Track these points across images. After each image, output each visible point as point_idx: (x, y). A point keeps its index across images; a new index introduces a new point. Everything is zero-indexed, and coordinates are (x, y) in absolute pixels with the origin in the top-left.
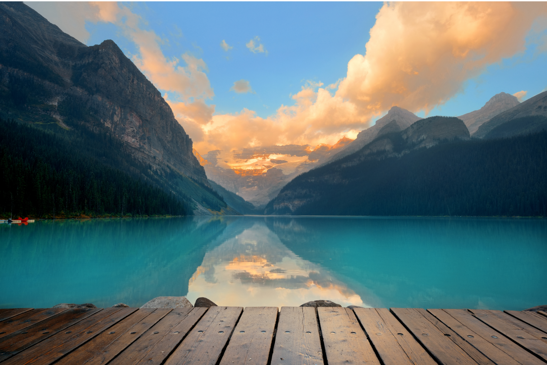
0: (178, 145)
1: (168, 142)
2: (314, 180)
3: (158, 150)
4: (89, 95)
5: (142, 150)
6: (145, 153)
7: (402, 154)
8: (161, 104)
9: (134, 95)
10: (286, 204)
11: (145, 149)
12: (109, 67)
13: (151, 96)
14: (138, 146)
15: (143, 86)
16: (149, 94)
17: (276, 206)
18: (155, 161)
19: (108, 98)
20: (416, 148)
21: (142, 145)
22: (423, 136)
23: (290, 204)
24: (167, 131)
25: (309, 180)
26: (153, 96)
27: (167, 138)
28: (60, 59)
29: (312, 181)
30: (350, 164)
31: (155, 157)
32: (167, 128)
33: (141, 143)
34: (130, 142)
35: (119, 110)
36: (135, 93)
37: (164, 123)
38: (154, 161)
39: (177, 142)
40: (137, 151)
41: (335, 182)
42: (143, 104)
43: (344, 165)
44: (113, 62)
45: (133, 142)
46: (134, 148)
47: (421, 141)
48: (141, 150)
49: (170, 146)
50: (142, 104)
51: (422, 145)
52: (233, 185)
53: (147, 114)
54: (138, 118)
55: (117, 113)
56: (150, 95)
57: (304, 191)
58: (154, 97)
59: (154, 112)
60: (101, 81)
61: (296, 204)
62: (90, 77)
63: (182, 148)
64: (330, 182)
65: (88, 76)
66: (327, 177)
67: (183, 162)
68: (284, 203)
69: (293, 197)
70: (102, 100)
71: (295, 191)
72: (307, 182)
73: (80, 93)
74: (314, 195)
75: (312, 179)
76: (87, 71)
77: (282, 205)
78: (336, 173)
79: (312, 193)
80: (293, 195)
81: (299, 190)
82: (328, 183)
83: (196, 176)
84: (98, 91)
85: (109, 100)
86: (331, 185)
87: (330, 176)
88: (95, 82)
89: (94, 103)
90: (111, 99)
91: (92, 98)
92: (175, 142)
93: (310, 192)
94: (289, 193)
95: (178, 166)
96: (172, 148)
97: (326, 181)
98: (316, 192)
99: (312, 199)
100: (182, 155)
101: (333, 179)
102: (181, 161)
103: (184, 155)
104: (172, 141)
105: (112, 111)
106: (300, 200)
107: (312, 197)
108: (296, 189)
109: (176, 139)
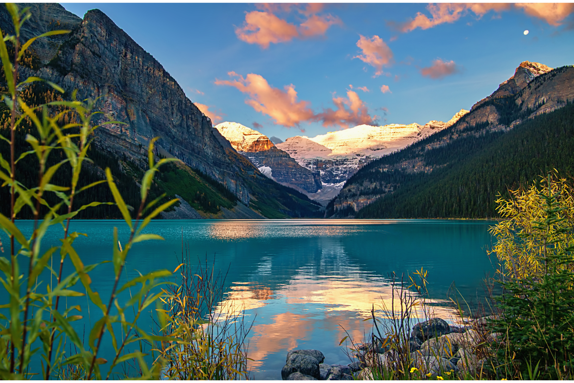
0: (191, 130)
1: (174, 126)
2: (386, 169)
3: (146, 136)
4: (61, 77)
5: (124, 137)
6: (127, 141)
7: (512, 126)
8: (164, 80)
9: (127, 71)
10: (349, 202)
11: (127, 136)
12: (91, 41)
13: (150, 72)
14: (119, 133)
15: (139, 60)
16: (147, 69)
17: (337, 207)
18: (140, 150)
19: (82, 77)
20: (532, 116)
21: (124, 131)
22: (542, 99)
23: (354, 203)
24: (172, 113)
25: (381, 170)
26: (152, 71)
27: (172, 121)
29: (384, 170)
30: (437, 145)
31: (140, 146)
32: (173, 109)
33: (123, 129)
34: (108, 128)
35: (96, 91)
36: (129, 69)
37: (168, 103)
38: (139, 150)
39: (188, 127)
40: (117, 139)
41: (415, 171)
42: (139, 82)
43: (429, 147)
44: (96, 35)
45: (112, 129)
46: (114, 136)
47: (540, 106)
48: (122, 137)
49: (178, 131)
50: (137, 81)
51: (541, 111)
53: (143, 93)
54: (120, 98)
55: (93, 94)
56: (149, 70)
57: (373, 185)
58: (154, 71)
59: (153, 90)
60: (77, 58)
61: (362, 203)
62: (66, 56)
63: (196, 132)
64: (409, 171)
65: (63, 55)
66: (406, 165)
67: (196, 151)
68: (347, 201)
69: (358, 193)
70: (75, 80)
71: (362, 185)
72: (378, 172)
73: (50, 74)
74: (387, 190)
75: (385, 168)
76: (64, 48)
77: (344, 204)
78: (417, 158)
79: (383, 187)
80: (358, 190)
81: (366, 183)
82: (406, 172)
83: (218, 168)
84: (72, 70)
85: (84, 80)
86: (409, 174)
87: (409, 163)
88: (71, 60)
89: (65, 85)
90: (86, 78)
91: (63, 79)
92: (185, 126)
93: (381, 185)
94: (354, 188)
95: (187, 156)
96: (180, 134)
97: (404, 169)
98: (389, 185)
99: (383, 195)
100: (195, 142)
101: (414, 167)
102: (193, 150)
103: (198, 142)
104: (181, 125)
105: (86, 92)
106: (368, 197)
107: (385, 192)
108: (363, 182)
109: (187, 123)
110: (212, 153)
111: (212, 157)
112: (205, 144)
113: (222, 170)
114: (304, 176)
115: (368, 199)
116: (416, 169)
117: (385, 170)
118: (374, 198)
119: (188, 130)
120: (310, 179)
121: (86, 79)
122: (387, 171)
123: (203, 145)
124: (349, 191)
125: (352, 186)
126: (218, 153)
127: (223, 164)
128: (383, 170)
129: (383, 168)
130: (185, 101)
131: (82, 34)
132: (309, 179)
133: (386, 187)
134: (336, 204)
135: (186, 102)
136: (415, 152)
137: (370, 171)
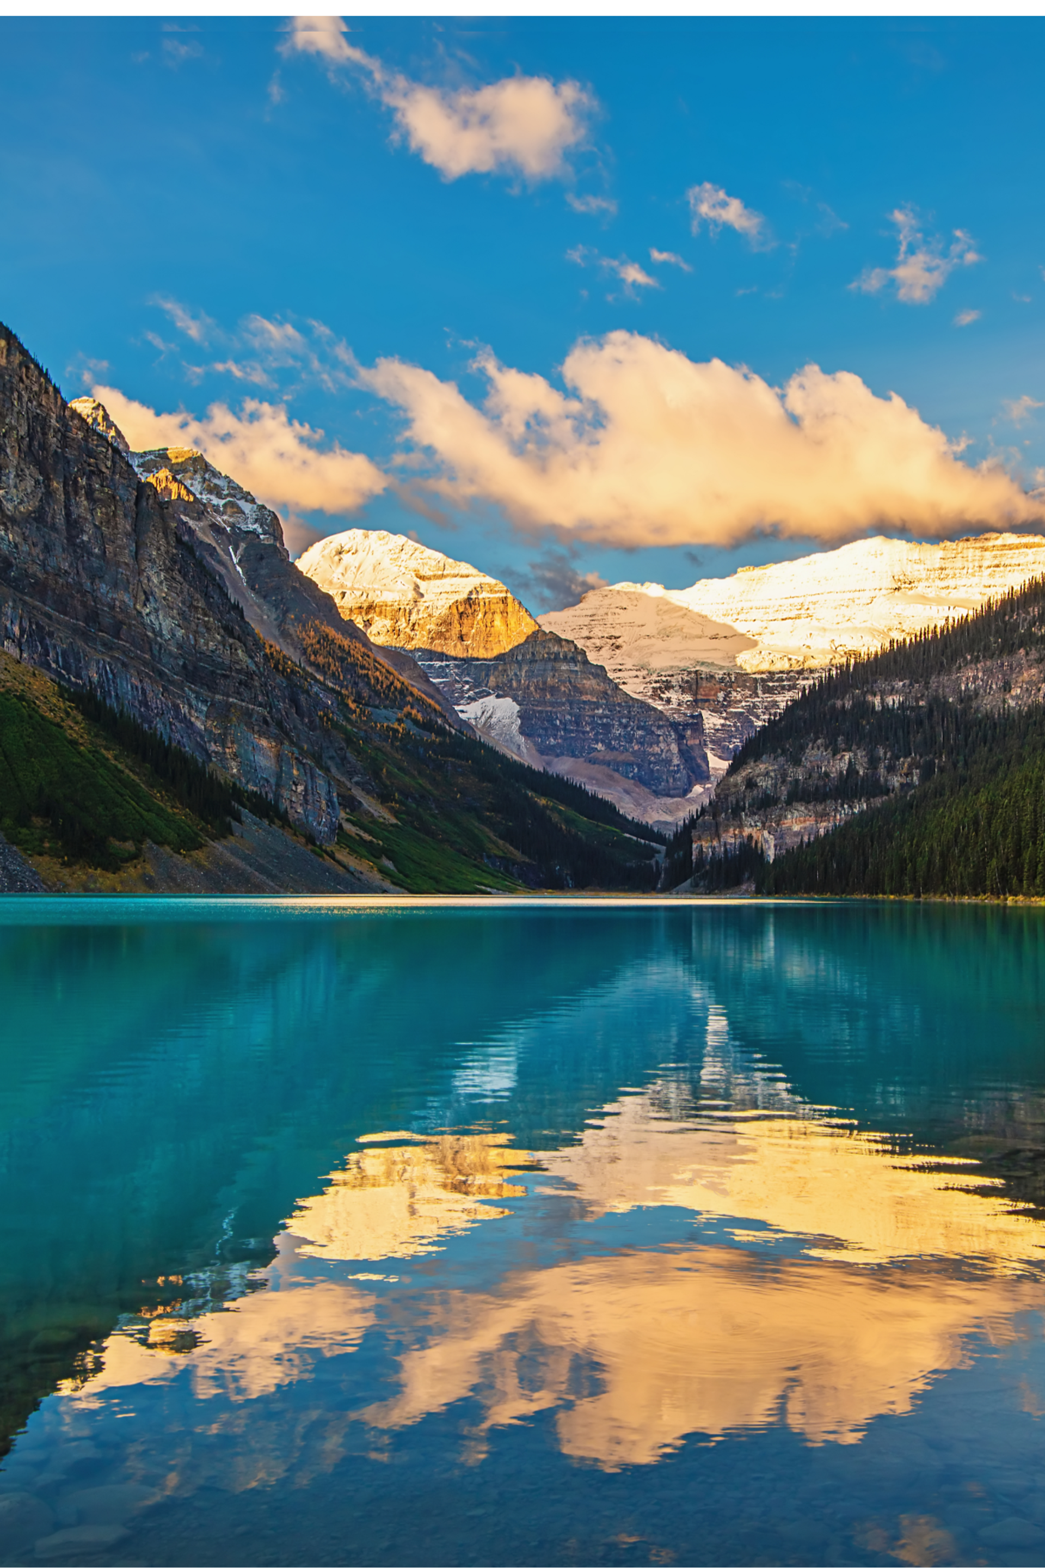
0: (85, 538)
2: (898, 698)
10: (747, 831)
17: (704, 846)
23: (766, 833)
24: (1, 469)
25: (877, 701)
29: (889, 700)
39: (73, 525)
41: (1012, 703)
49: (25, 539)
57: (842, 763)
61: (797, 834)
63: (110, 548)
64: (987, 703)
66: (975, 678)
67: (106, 621)
68: (741, 826)
69: (784, 792)
71: (797, 762)
72: (863, 708)
74: (896, 781)
75: (893, 691)
77: (730, 837)
78: (1022, 651)
79: (882, 771)
80: (784, 782)
81: (815, 754)
82: (977, 710)
83: (204, 692)
86: (988, 716)
87: (988, 672)
92: (60, 520)
93: (873, 762)
94: (767, 774)
95: (61, 641)
96: (36, 551)
97: (967, 698)
98: (904, 763)
99: (878, 802)
100: (104, 588)
101: (1007, 687)
102: (93, 617)
103: (115, 585)
104: (39, 517)
106: (820, 808)
107: (887, 791)
108: (802, 748)
109: (67, 507)
110: (180, 633)
111: (180, 647)
112: (148, 595)
113: (218, 697)
114: (640, 732)
115: (822, 816)
116: (1017, 697)
117: (893, 700)
118: (841, 814)
119: (71, 539)
120: (662, 745)
122: (901, 705)
123: (136, 597)
124: (751, 784)
125: (762, 767)
126: (203, 630)
127: (226, 677)
128: (882, 700)
129: (883, 694)
130: (61, 418)
132: (658, 743)
133: (891, 769)
134: (700, 839)
135: (66, 425)
136: (1016, 626)
137: (834, 705)
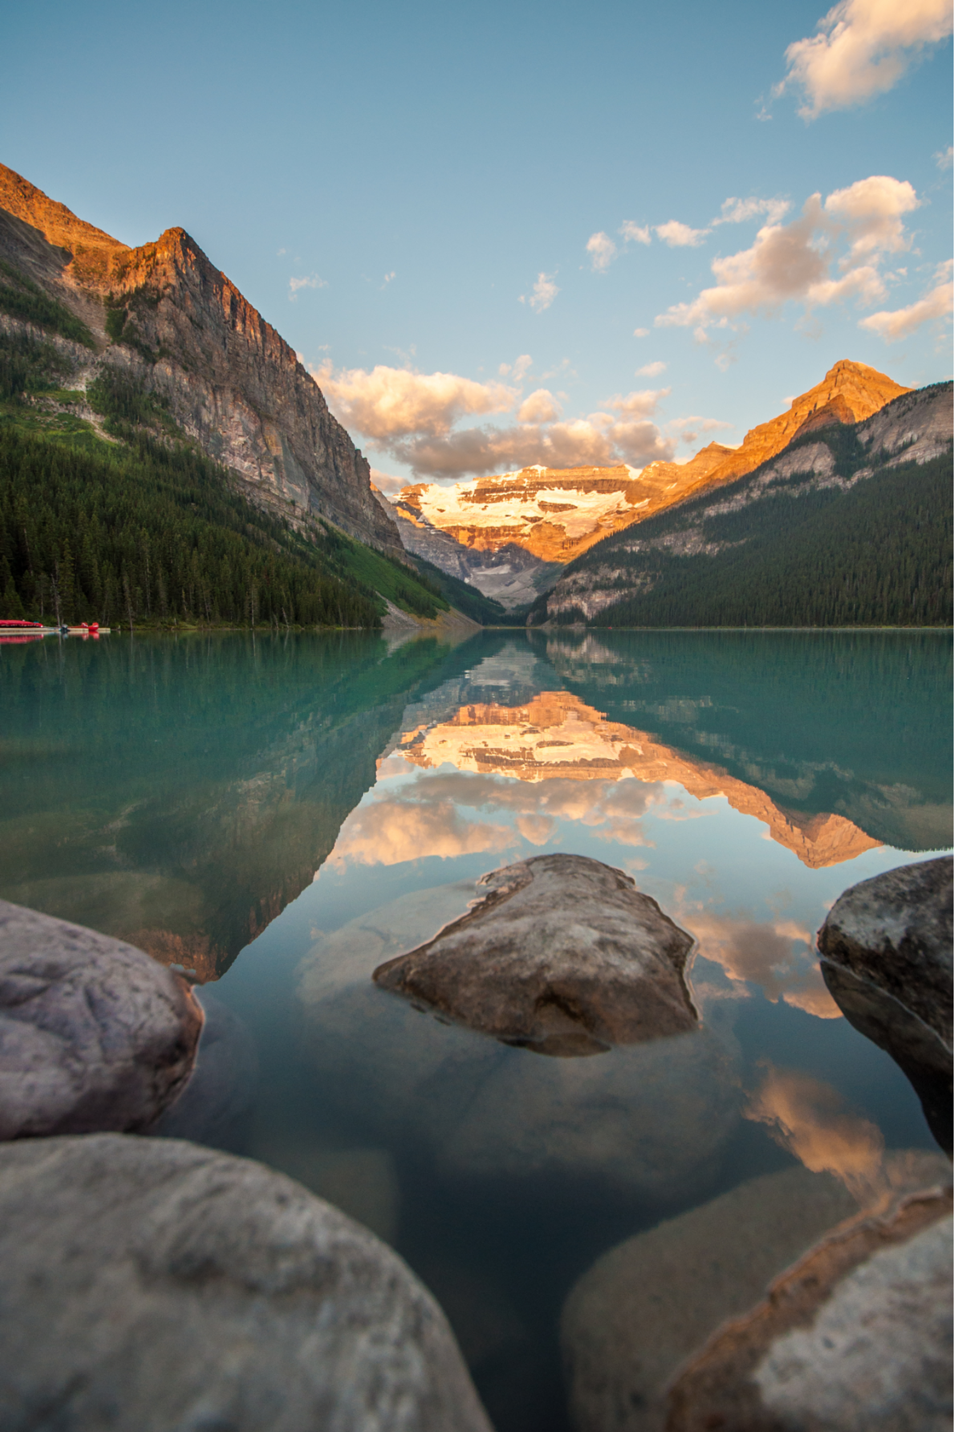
0: (341, 474)
1: (318, 467)
2: (638, 548)
3: (298, 485)
4: (147, 365)
5: (266, 486)
6: (274, 494)
7: (855, 479)
8: (297, 379)
9: (239, 359)
10: (574, 602)
11: (271, 484)
12: (181, 293)
13: (276, 361)
14: (258, 478)
15: (256, 338)
16: (271, 356)
18: (294, 511)
19: (185, 369)
20: (892, 464)
21: (264, 475)
22: (910, 435)
23: (583, 603)
24: (315, 443)
25: (628, 549)
26: (279, 361)
27: (315, 457)
28: (78, 284)
29: (634, 549)
30: (724, 508)
31: (293, 503)
32: (314, 434)
33: (262, 471)
34: (239, 469)
35: (211, 397)
36: (241, 353)
37: (307, 424)
38: (292, 510)
39: (336, 468)
40: (257, 490)
41: (687, 551)
42: (260, 379)
43: (711, 512)
44: (187, 282)
45: (246, 470)
46: (250, 483)
47: (906, 447)
48: (263, 486)
49: (324, 476)
50: (257, 379)
51: (907, 457)
52: (457, 562)
53: (268, 404)
54: (252, 413)
55: (207, 403)
56: (274, 357)
57: (616, 574)
58: (281, 361)
59: (283, 397)
60: (167, 329)
61: (598, 603)
62: (145, 323)
63: (349, 479)
64: (676, 551)
65: (140, 320)
66: (670, 541)
67: (352, 512)
68: (571, 599)
69: (591, 586)
70: (173, 373)
71: (596, 574)
72: (622, 552)
73: (127, 360)
74: (639, 581)
75: (635, 545)
76: (137, 307)
77: (567, 605)
78: (691, 530)
79: (633, 577)
80: (590, 581)
81: (604, 571)
82: (672, 553)
83: (382, 543)
84: (164, 353)
85: (189, 374)
86: (677, 557)
87: (677, 538)
88: (155, 333)
89: (158, 383)
90: (192, 370)
91: (152, 370)
92: (333, 467)
93: (629, 574)
94: (583, 578)
95: (342, 520)
96: (328, 481)
97: (667, 548)
98: (642, 574)
99: (633, 590)
100: (349, 497)
101: (684, 544)
102: (347, 510)
103: (353, 496)
104: (326, 465)
105: (196, 399)
106: (607, 592)
107: (634, 585)
108: (598, 568)
109: (334, 461)
111: (374, 523)
112: (364, 501)
115: (608, 595)
116: (689, 549)
117: (636, 549)
118: (617, 595)
119: (337, 474)
121: (192, 373)
122: (640, 551)
123: (360, 501)
124: (575, 582)
125: (580, 575)
126: (380, 516)
127: (390, 536)
128: (631, 549)
129: (631, 546)
130: (329, 420)
131: (163, 279)
133: (637, 577)
134: (550, 604)
135: (330, 423)
136: (687, 520)
137: (609, 551)
